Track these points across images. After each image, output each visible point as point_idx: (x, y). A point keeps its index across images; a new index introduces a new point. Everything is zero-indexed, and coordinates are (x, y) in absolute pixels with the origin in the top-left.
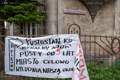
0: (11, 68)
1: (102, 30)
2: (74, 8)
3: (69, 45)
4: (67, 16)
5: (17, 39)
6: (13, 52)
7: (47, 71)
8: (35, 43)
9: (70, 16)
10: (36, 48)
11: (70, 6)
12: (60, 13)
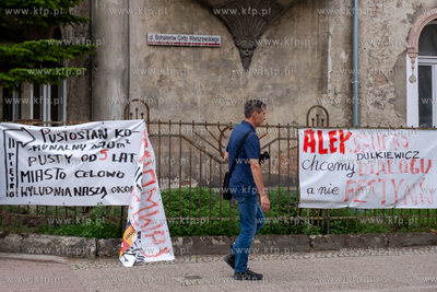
0: (10, 190)
1: (279, 93)
2: (182, 29)
3: (125, 142)
4: (159, 52)
5: (22, 129)
6: (13, 158)
7: (81, 192)
8: (58, 138)
9: (167, 52)
10: (61, 147)
11: (170, 20)
12: (136, 47)
